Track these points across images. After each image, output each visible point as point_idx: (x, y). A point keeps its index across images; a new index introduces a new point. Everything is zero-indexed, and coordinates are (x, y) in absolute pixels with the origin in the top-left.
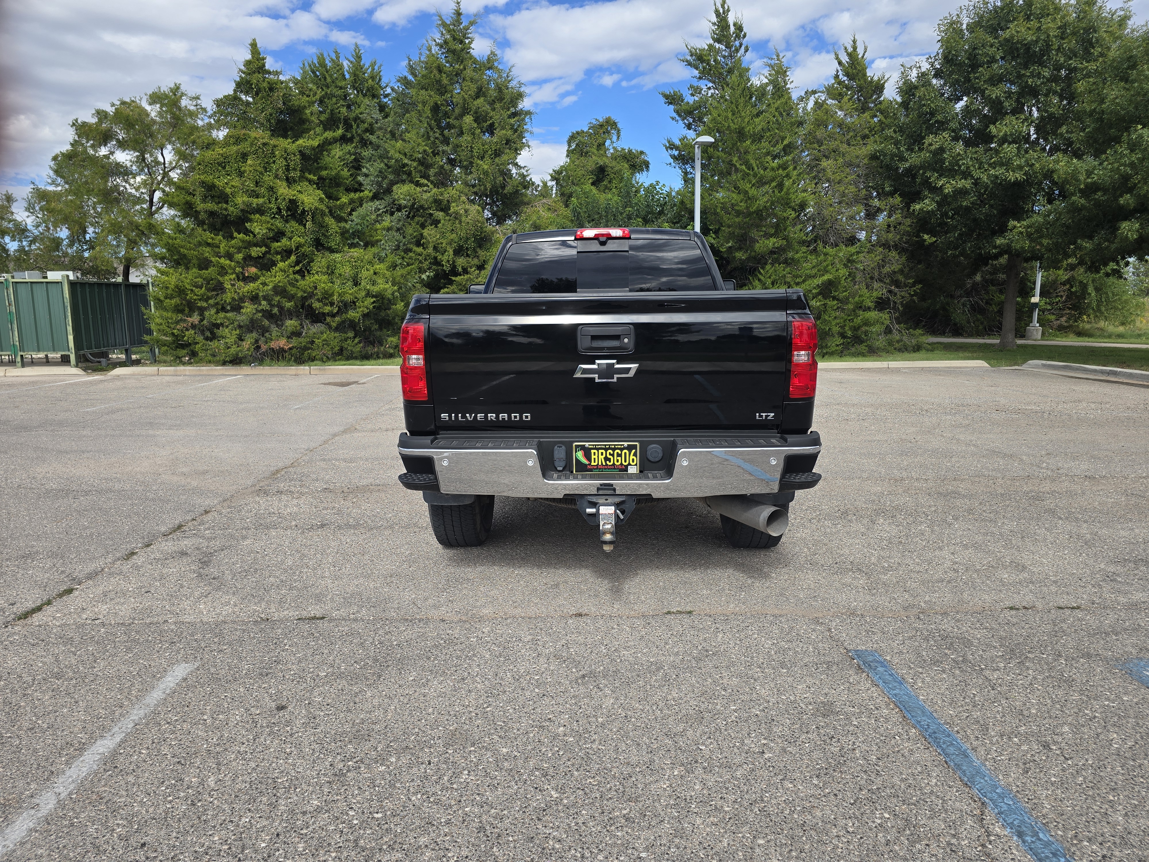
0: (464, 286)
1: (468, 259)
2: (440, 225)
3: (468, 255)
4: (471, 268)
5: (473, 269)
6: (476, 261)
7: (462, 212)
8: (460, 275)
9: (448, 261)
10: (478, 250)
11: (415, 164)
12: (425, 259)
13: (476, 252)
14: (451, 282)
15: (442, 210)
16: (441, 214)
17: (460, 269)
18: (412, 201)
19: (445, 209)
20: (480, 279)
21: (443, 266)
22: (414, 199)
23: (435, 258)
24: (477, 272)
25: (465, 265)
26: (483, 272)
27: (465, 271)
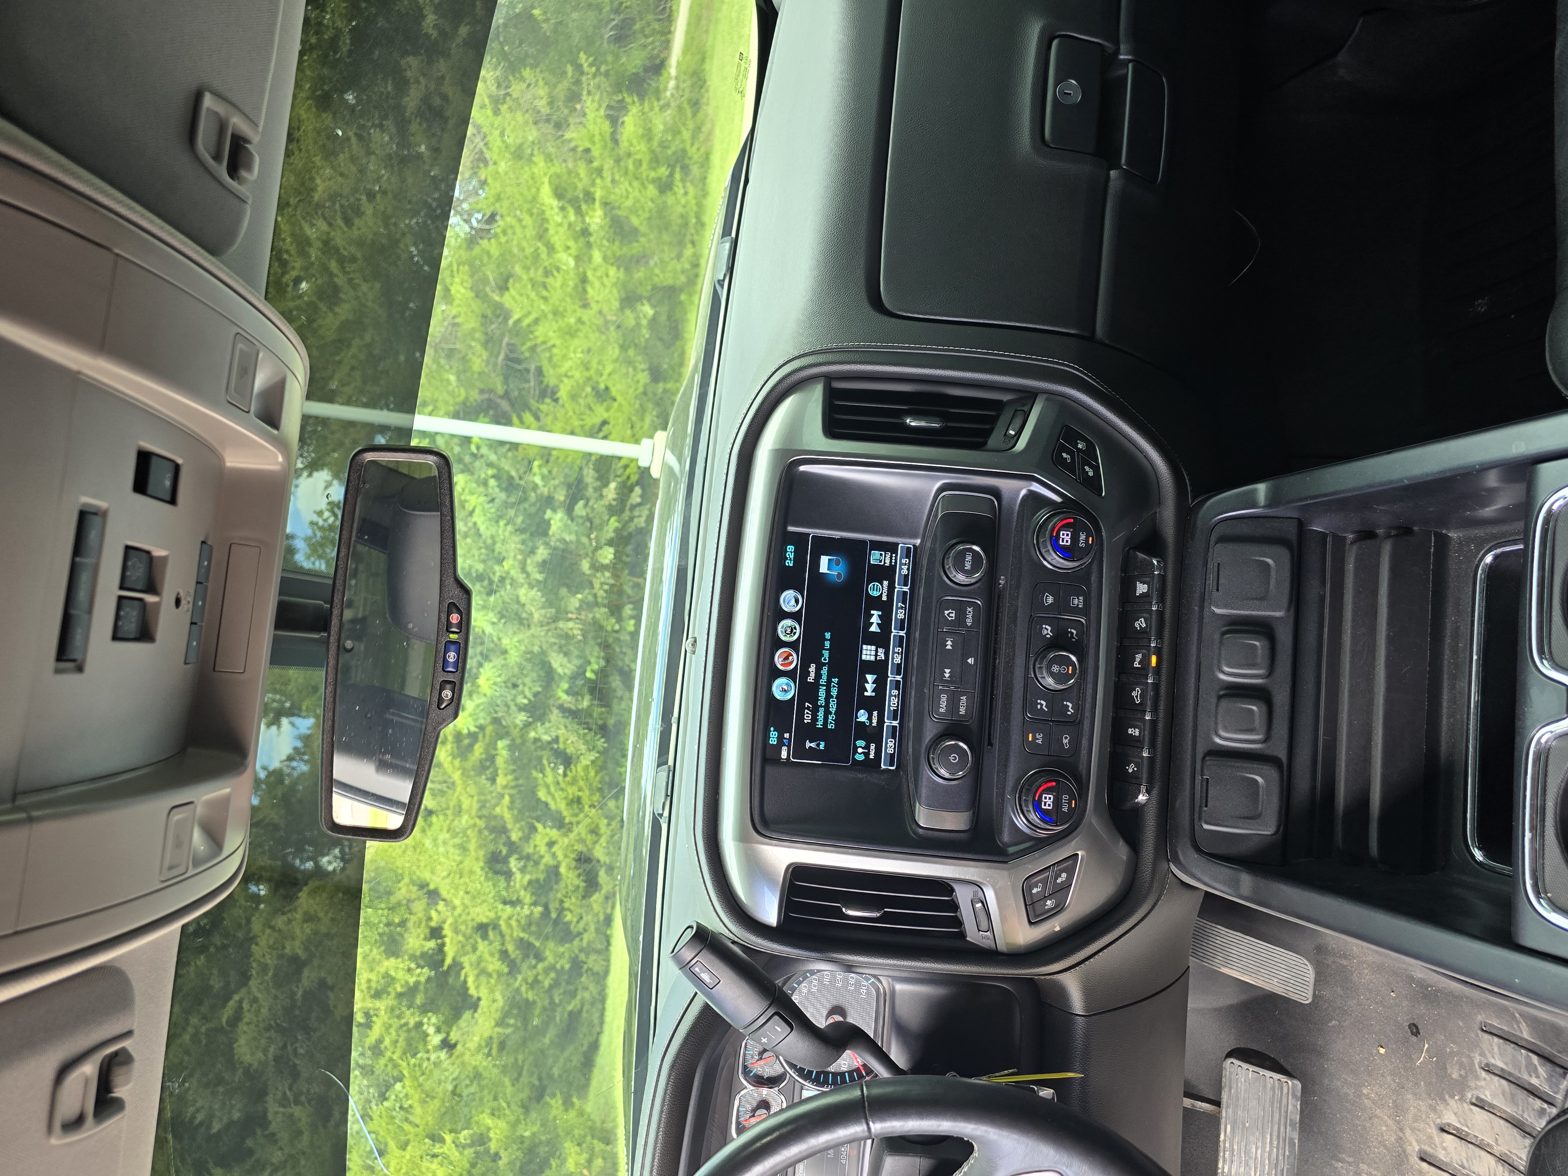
0: (467, 938)
1: (410, 924)
2: (330, 981)
3: (403, 923)
4: (430, 919)
5: (434, 914)
6: (419, 907)
7: (308, 929)
8: (443, 945)
9: (409, 970)
10: (393, 900)
11: (194, 1020)
12: (399, 1017)
13: (399, 904)
14: (457, 966)
15: (298, 972)
16: (306, 973)
17: (432, 944)
18: (273, 1033)
19: (296, 965)
20: (457, 902)
21: (417, 983)
22: (268, 1029)
23: (400, 995)
24: (441, 906)
25: (423, 931)
26: (444, 893)
27: (436, 933)
